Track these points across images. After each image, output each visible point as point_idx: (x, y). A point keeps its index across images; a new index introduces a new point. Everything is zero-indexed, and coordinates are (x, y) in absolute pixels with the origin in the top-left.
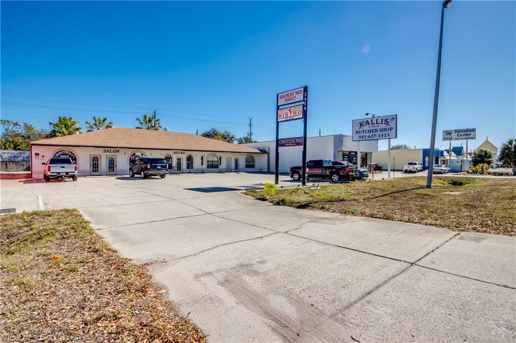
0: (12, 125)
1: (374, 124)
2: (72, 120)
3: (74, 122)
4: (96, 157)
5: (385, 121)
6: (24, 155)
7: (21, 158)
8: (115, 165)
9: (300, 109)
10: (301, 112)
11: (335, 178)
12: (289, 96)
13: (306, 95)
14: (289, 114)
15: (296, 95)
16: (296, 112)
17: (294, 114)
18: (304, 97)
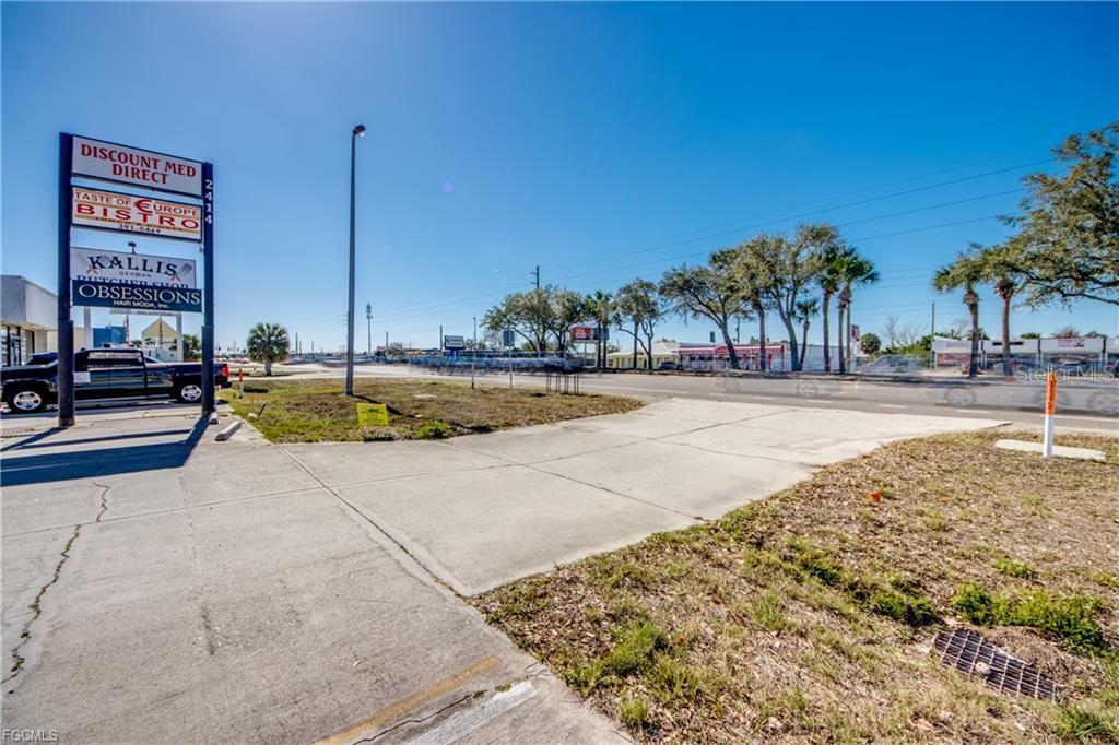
1: (137, 268)
5: (168, 267)
9: (191, 214)
10: (197, 224)
11: (192, 392)
12: (135, 161)
13: (208, 187)
14: (136, 216)
15: (170, 172)
16: (172, 220)
17: (161, 222)
18: (205, 191)
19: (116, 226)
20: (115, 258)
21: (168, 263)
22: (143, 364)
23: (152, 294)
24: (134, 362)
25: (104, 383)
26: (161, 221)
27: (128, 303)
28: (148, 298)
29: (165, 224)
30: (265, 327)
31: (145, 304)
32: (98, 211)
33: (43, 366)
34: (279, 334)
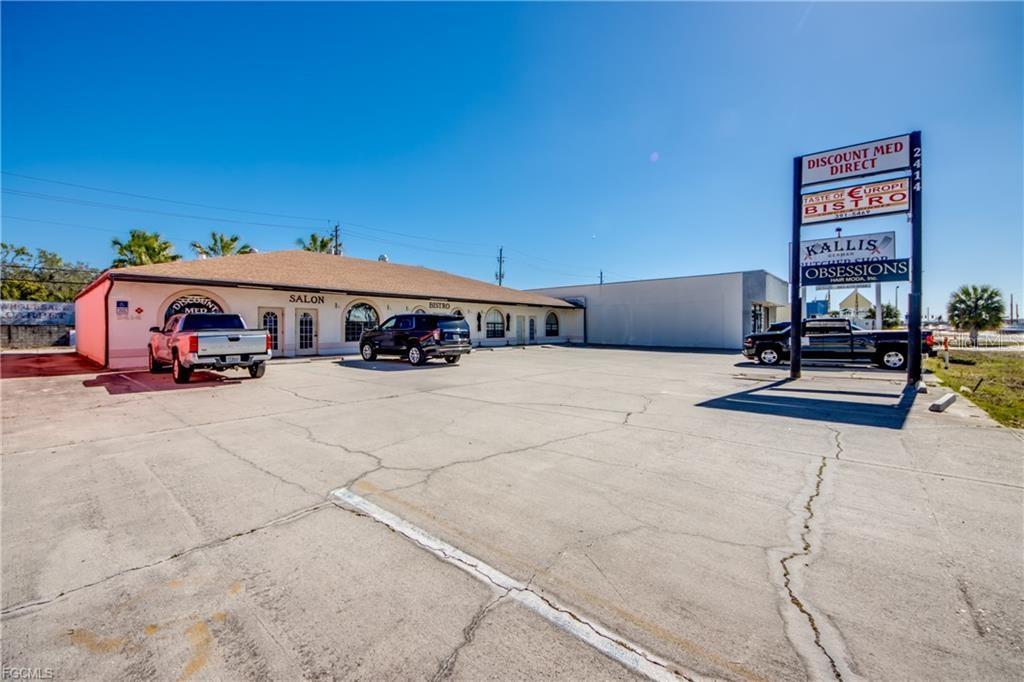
0: (12, 254)
1: (842, 249)
2: (161, 240)
3: (165, 244)
4: (273, 314)
5: (869, 243)
6: (51, 311)
7: (43, 318)
8: (314, 334)
9: (899, 188)
10: (904, 196)
11: (894, 358)
12: (848, 158)
13: (916, 155)
14: (849, 204)
15: (879, 155)
16: (881, 198)
17: (871, 203)
18: (913, 159)
19: (833, 217)
20: (825, 244)
21: (868, 239)
22: (850, 331)
23: (862, 269)
24: (843, 329)
25: (820, 346)
26: (871, 201)
27: (842, 279)
28: (858, 273)
29: (875, 204)
30: (971, 291)
31: (856, 279)
32: (820, 209)
33: (778, 332)
34: (991, 297)
